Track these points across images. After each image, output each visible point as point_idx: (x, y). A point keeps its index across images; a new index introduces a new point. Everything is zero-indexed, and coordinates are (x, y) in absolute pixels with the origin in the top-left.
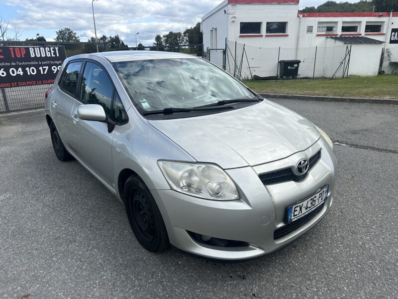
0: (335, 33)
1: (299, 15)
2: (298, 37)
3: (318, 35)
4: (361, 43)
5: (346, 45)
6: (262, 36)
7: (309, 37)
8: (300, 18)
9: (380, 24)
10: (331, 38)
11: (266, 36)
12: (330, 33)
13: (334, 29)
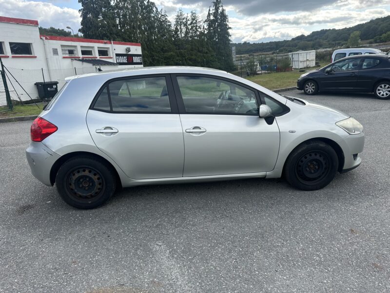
0: (77, 56)
1: (42, 37)
2: (47, 59)
3: (64, 57)
4: (105, 65)
5: (94, 67)
6: (8, 57)
7: (57, 59)
8: (43, 40)
9: (106, 50)
10: (76, 60)
11: (13, 57)
12: (73, 56)
13: (75, 52)
